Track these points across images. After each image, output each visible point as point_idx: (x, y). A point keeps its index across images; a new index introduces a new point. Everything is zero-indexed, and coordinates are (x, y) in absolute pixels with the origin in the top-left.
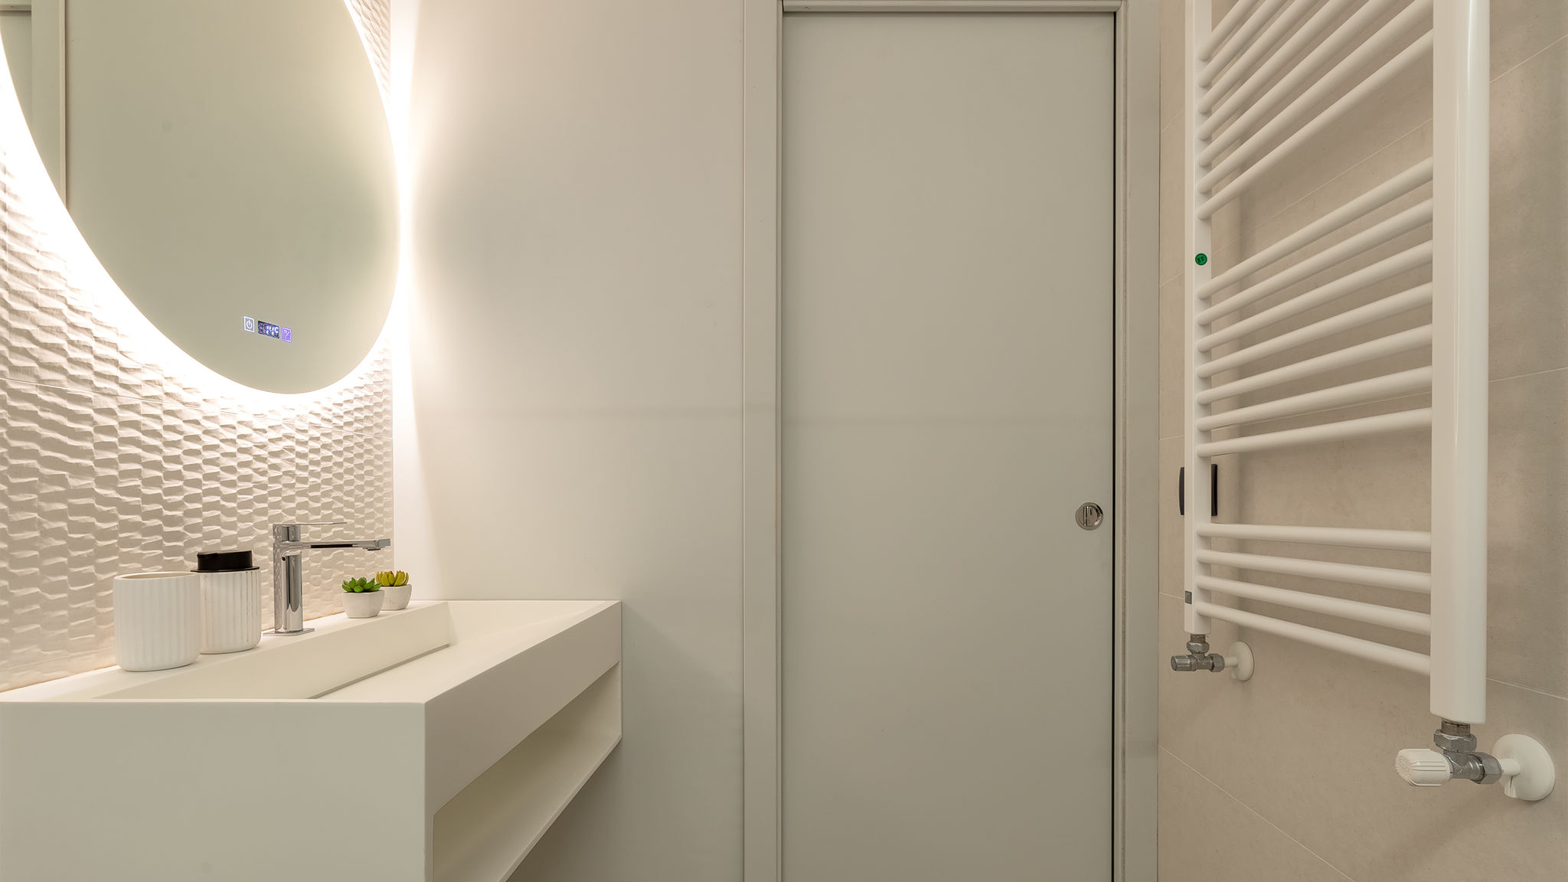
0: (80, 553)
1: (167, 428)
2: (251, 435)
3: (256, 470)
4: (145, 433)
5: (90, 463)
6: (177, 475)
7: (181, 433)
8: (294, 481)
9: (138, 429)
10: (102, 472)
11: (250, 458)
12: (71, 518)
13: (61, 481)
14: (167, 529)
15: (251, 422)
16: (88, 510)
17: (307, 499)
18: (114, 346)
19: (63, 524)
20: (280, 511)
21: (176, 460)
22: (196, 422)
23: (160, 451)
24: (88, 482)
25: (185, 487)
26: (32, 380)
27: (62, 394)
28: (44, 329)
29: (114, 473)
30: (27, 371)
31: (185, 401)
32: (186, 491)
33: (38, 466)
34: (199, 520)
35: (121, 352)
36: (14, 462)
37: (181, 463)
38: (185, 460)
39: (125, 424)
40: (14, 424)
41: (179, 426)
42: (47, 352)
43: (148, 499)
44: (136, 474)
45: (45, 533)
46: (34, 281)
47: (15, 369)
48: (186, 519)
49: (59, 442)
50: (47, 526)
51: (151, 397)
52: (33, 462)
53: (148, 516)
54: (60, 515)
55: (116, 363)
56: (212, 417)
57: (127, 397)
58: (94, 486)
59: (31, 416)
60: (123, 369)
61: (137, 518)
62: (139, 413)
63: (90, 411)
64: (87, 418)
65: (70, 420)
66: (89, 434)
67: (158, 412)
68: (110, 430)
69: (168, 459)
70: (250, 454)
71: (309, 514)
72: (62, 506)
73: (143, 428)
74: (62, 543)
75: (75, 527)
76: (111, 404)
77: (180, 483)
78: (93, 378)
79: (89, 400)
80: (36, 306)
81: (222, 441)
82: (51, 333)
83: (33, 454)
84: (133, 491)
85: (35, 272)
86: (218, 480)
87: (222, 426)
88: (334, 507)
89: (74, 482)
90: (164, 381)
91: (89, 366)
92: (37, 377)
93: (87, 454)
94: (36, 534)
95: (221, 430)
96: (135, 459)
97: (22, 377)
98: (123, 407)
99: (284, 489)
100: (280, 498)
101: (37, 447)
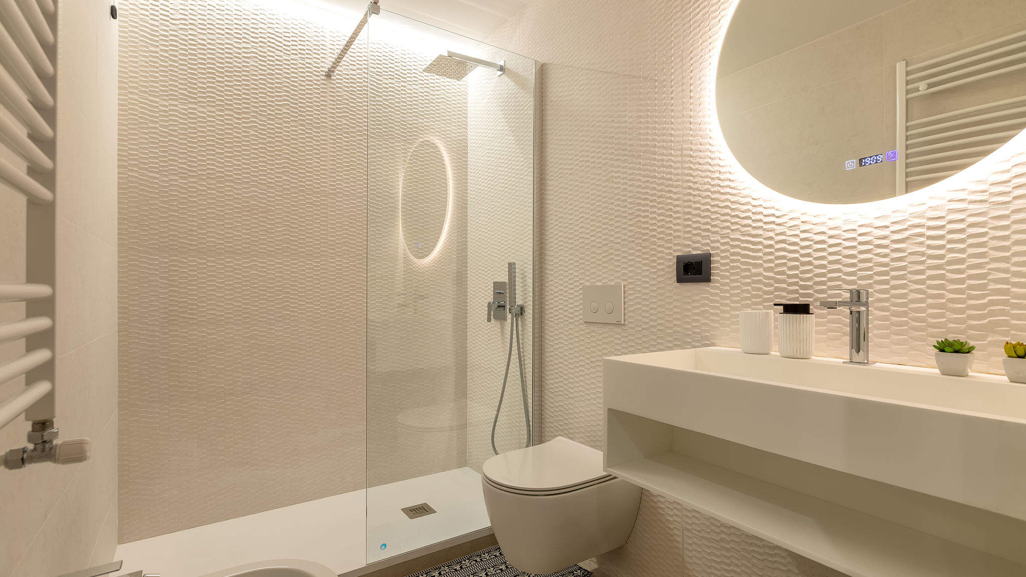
0: (756, 300)
1: (802, 240)
2: (872, 232)
3: (877, 255)
4: (789, 244)
5: (761, 262)
6: (809, 263)
7: (812, 241)
8: (924, 258)
9: (786, 243)
10: (766, 265)
11: (871, 247)
12: (753, 285)
13: (749, 270)
14: (801, 291)
15: (872, 223)
16: (760, 282)
17: (943, 272)
18: (773, 208)
19: (749, 288)
20: (905, 282)
21: (809, 255)
22: (823, 233)
23: (798, 252)
24: (761, 270)
25: (814, 269)
26: (739, 233)
27: (750, 235)
28: (743, 212)
29: (773, 265)
30: (737, 230)
31: (814, 223)
32: (814, 271)
33: (740, 265)
34: (825, 287)
35: (777, 210)
36: (731, 265)
37: (812, 257)
38: (815, 254)
39: (778, 242)
40: (732, 251)
41: (810, 237)
42: (744, 220)
43: (789, 276)
44: (784, 264)
45: (742, 291)
46: (740, 195)
47: (732, 230)
48: (815, 286)
49: (748, 255)
50: (743, 289)
51: (793, 226)
52: (739, 264)
53: (790, 284)
54: (748, 284)
55: (774, 215)
56: (836, 227)
57: (779, 229)
58: (763, 272)
59: (738, 246)
60: (777, 217)
61: (785, 286)
62: (786, 235)
63: (762, 240)
64: (760, 243)
65: (753, 245)
66: (761, 249)
67: (797, 232)
68: (771, 246)
69: (803, 256)
70: (871, 245)
71: (947, 283)
72: (750, 281)
73: (788, 242)
74: (749, 295)
75: (754, 289)
76: (771, 234)
77: (811, 267)
78: (763, 225)
79: (761, 235)
80: (740, 204)
81: (844, 240)
82: (746, 212)
83: (738, 261)
84: (783, 273)
85: (739, 191)
86: (840, 263)
87: (844, 231)
88: (990, 277)
89: (754, 271)
90: (801, 216)
91: (761, 220)
92: (740, 231)
93: (760, 258)
94: (740, 291)
95: (844, 234)
96: (784, 257)
97: (735, 232)
98: (777, 234)
99: (910, 265)
100: (906, 272)
101: (740, 258)
